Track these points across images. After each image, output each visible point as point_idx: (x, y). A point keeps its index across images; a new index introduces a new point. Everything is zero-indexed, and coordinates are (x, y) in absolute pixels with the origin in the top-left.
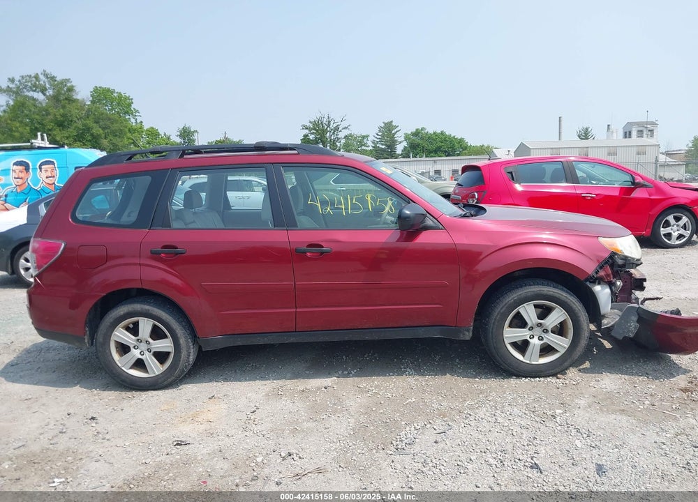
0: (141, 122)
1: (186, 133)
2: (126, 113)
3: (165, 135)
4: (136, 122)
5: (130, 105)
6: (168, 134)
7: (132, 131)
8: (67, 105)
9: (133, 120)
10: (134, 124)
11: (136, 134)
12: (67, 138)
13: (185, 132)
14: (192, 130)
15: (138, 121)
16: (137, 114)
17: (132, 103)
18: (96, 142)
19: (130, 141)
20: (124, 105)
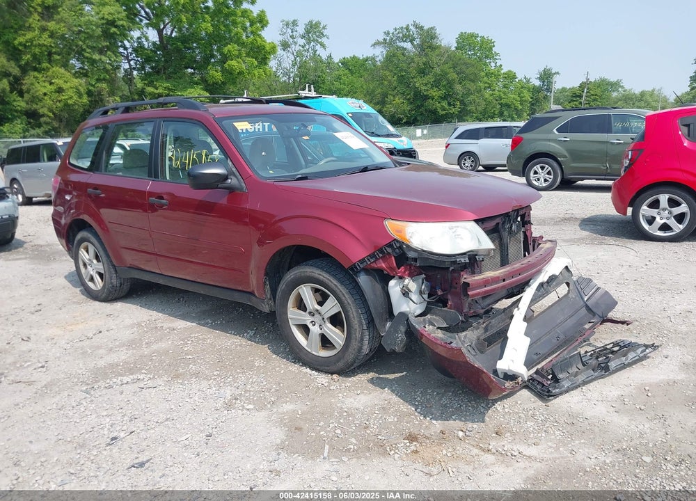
0: (501, 65)
1: (546, 76)
2: (487, 57)
3: (525, 78)
4: (496, 66)
5: (491, 49)
6: (528, 77)
7: (489, 75)
8: (430, 53)
9: (493, 64)
10: (493, 68)
11: (493, 79)
12: (426, 84)
13: (545, 74)
14: (553, 72)
15: (498, 65)
16: (497, 57)
17: (494, 46)
18: (450, 87)
19: (486, 85)
20: (486, 48)
